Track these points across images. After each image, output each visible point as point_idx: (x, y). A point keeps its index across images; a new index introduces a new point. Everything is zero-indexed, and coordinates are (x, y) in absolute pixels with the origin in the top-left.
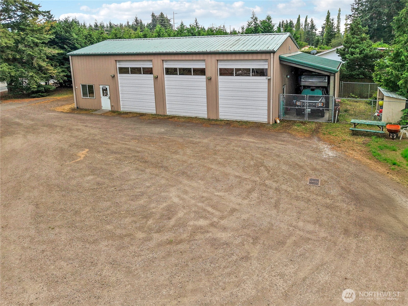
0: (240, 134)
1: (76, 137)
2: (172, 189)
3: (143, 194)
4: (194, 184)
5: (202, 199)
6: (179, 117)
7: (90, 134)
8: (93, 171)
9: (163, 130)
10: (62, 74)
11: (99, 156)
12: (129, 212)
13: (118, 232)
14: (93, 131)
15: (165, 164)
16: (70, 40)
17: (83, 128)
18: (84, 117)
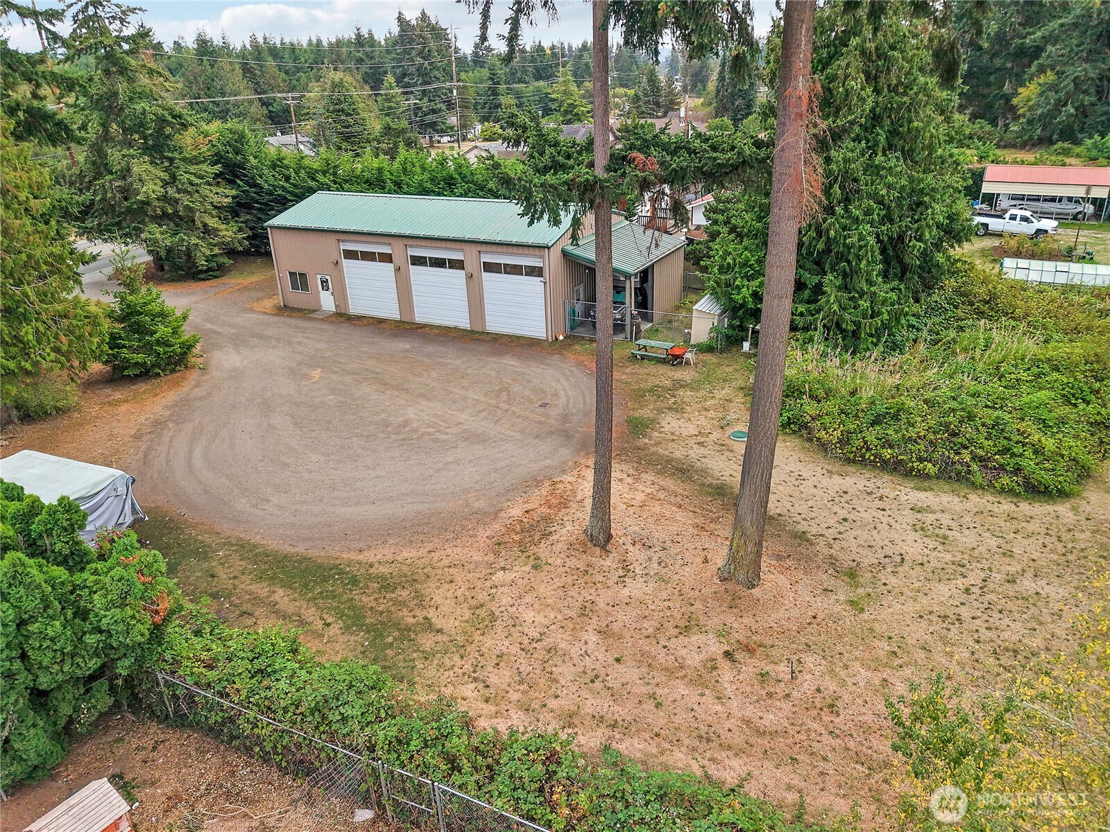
0: (500, 354)
1: (301, 353)
2: (410, 408)
3: (383, 411)
4: (432, 405)
5: (435, 416)
6: (432, 327)
7: (317, 350)
8: (333, 391)
9: (408, 346)
10: (240, 236)
11: (334, 377)
12: (371, 423)
13: (365, 433)
14: (319, 346)
15: (406, 386)
16: (245, 169)
17: (305, 341)
18: (299, 323)
